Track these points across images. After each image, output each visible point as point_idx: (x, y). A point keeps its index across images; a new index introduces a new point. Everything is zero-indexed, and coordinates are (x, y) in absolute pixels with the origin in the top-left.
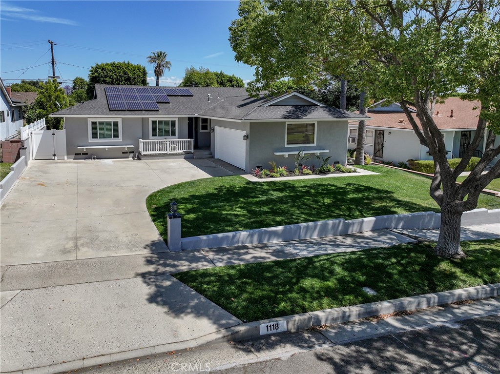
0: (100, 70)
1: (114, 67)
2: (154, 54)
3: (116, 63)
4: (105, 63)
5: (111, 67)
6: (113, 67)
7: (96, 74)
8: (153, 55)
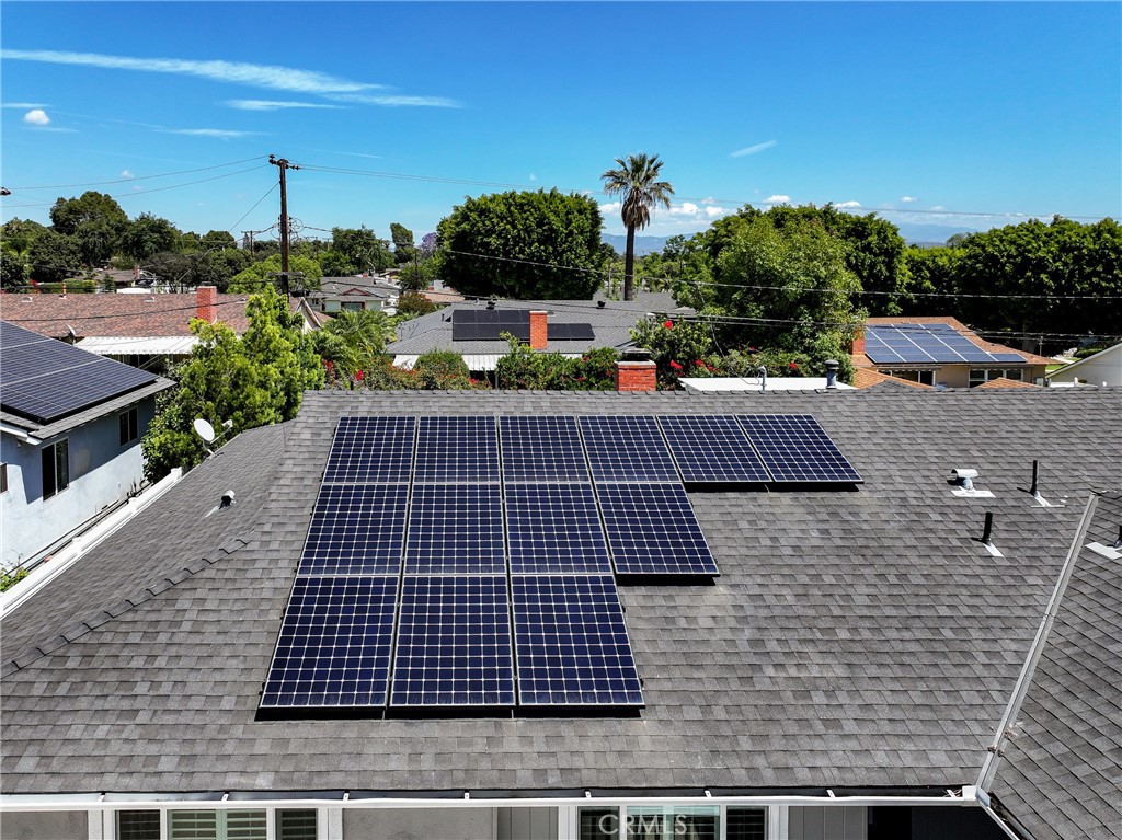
0: (474, 215)
1: (511, 205)
2: (623, 164)
3: (519, 193)
4: (489, 195)
5: (502, 206)
6: (508, 206)
7: (465, 226)
8: (618, 168)
